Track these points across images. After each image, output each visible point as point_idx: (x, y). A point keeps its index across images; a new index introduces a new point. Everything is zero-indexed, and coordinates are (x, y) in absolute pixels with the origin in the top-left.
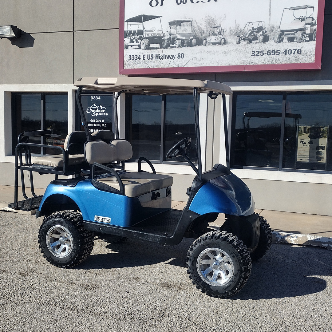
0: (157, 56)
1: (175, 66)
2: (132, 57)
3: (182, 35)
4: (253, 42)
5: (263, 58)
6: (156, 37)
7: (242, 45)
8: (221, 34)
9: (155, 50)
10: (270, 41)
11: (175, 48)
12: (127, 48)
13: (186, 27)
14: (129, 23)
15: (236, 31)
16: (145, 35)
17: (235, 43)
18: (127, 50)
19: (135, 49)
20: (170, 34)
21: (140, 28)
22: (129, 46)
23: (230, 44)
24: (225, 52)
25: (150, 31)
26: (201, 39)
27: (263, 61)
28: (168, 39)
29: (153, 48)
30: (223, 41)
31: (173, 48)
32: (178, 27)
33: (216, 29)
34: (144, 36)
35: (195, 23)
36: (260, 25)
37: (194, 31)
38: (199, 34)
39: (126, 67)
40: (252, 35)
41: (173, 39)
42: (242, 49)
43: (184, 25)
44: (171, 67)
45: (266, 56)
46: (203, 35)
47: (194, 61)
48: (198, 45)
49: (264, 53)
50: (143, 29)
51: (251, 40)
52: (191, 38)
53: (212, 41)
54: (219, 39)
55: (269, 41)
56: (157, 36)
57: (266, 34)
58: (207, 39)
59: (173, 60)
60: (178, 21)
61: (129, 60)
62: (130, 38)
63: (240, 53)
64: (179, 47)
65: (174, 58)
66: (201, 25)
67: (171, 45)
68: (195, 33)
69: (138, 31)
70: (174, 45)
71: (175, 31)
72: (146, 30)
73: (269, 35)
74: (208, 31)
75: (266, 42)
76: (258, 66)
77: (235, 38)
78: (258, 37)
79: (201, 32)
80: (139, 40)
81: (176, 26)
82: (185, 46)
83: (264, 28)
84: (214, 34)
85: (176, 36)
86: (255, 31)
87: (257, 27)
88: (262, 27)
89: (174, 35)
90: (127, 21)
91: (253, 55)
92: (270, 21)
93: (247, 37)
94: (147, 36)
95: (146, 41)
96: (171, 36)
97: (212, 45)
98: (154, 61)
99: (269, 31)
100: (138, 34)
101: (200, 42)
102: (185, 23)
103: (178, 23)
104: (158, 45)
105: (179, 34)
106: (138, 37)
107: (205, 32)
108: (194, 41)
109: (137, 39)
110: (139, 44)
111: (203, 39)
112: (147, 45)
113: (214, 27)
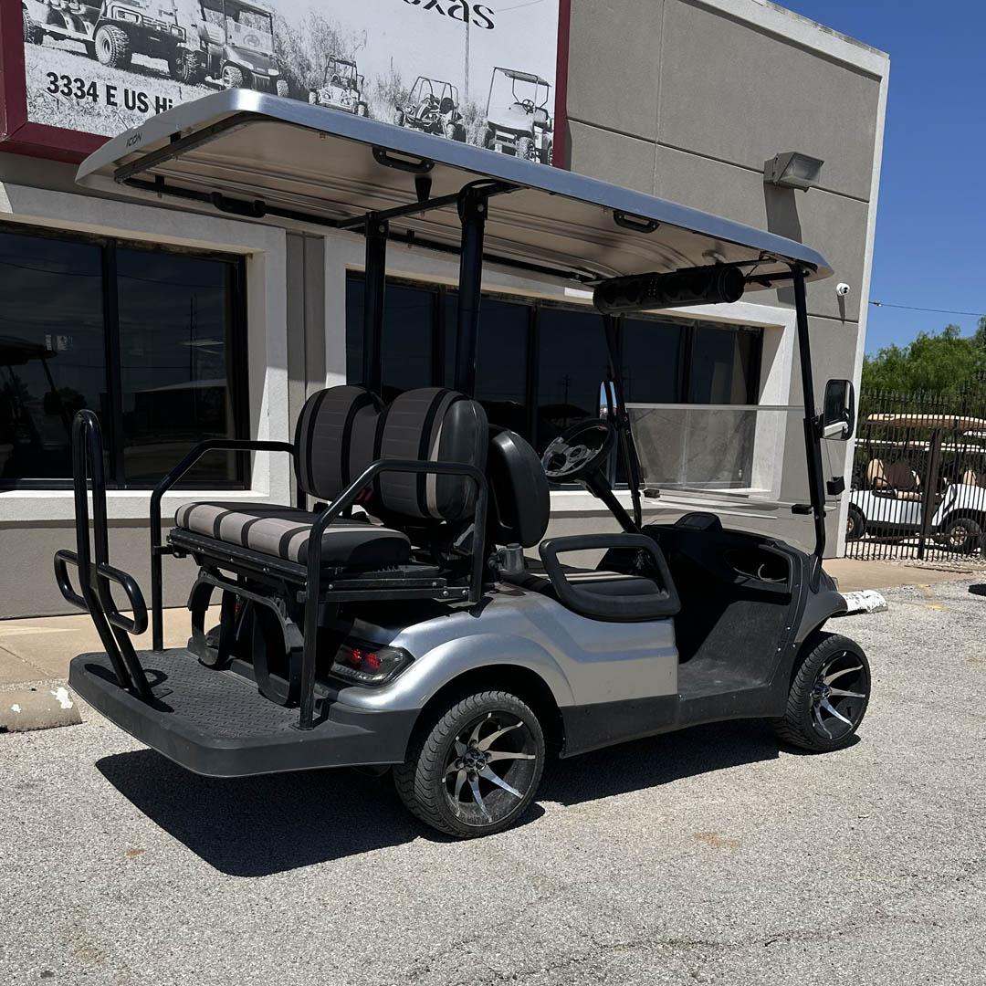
0: (161, 103)
3: (243, 53)
6: (155, 33)
8: (355, 89)
9: (152, 80)
12: (39, 41)
13: (257, 33)
15: (393, 93)
16: (111, 10)
18: (38, 47)
19: (73, 52)
20: (204, 38)
22: (44, 32)
25: (130, 2)
26: (302, 86)
28: (197, 53)
29: (143, 71)
30: (362, 110)
32: (230, 21)
33: (342, 66)
35: (282, 26)
36: (447, 95)
37: (282, 53)
38: (296, 70)
39: (36, 116)
40: (430, 115)
41: (216, 58)
43: (248, 22)
46: (308, 75)
51: (428, 128)
52: (273, 72)
53: (333, 102)
54: (352, 103)
56: (159, 28)
57: (459, 122)
58: (319, 91)
61: (49, 89)
66: (299, 40)
67: (209, 79)
68: (282, 60)
70: (220, 82)
71: (221, 31)
73: (466, 127)
74: (320, 66)
77: (391, 112)
78: (444, 128)
79: (300, 65)
80: (88, 23)
81: (222, 15)
83: (455, 105)
85: (225, 53)
86: (437, 107)
87: (440, 98)
88: (450, 101)
89: (216, 44)
92: (467, 89)
93: (418, 117)
94: (118, 19)
95: (116, 36)
96: (207, 45)
99: (467, 117)
101: (298, 94)
102: (251, 16)
103: (231, 9)
104: (161, 65)
105: (234, 47)
106: (83, 9)
107: (313, 66)
108: (282, 85)
109: (76, 16)
110: (89, 37)
112: (120, 53)
113: (338, 61)
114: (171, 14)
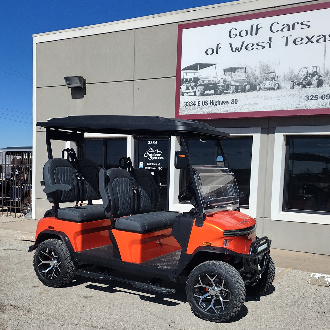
0: (211, 102)
1: (229, 112)
2: (187, 104)
3: (236, 81)
4: (307, 86)
5: (317, 102)
6: (211, 84)
7: (296, 90)
8: (275, 80)
9: (210, 96)
10: (325, 85)
11: (229, 94)
12: (183, 95)
13: (240, 74)
14: (185, 71)
15: (290, 77)
16: (200, 82)
17: (289, 88)
18: (183, 96)
19: (191, 96)
20: (225, 81)
21: (196, 76)
22: (184, 93)
23: (284, 89)
24: (279, 97)
25: (205, 78)
26: (255, 85)
27: (317, 106)
28: (222, 85)
29: (207, 95)
30: (276, 86)
31: (227, 94)
32: (233, 73)
33: (270, 74)
34: (200, 84)
35: (249, 69)
36: (315, 70)
37: (248, 77)
38: (253, 80)
39: (181, 113)
40: (306, 80)
41: (228, 85)
42: (296, 93)
43: (238, 72)
44: (224, 112)
45: (320, 100)
46: (257, 81)
47: (248, 106)
48: (251, 91)
49: (319, 97)
50: (198, 77)
51: (305, 84)
52: (245, 84)
53: (266, 87)
54: (273, 85)
55: (323, 86)
56: (212, 82)
57: (320, 78)
58: (261, 84)
59: (227, 105)
60: (232, 68)
61: (185, 106)
62: (186, 85)
63: (294, 98)
64: (233, 93)
65: (228, 103)
66: (255, 71)
67: (225, 91)
68: (249, 79)
69: (194, 78)
70: (229, 91)
71: (230, 77)
72: (201, 78)
73: (323, 79)
74: (262, 77)
75: (320, 86)
76: (312, 110)
77: (289, 83)
78: (313, 82)
79: (255, 78)
80: (195, 87)
81: (230, 73)
82: (239, 92)
83: (318, 73)
84: (268, 79)
85: (230, 83)
86: (310, 76)
87: (311, 72)
88: (316, 72)
89: (228, 81)
90: (184, 70)
91: (307, 99)
92: (324, 66)
93: (301, 82)
94: (202, 83)
95: (201, 88)
96: (225, 82)
97: (266, 90)
98: (209, 107)
99: (324, 75)
100: (194, 82)
101: (253, 88)
102: (239, 70)
103: (233, 70)
104: (212, 92)
105: (233, 80)
106: (194, 84)
107: (259, 78)
108: (248, 87)
109: (192, 86)
110: (194, 91)
111: (257, 85)
112: (202, 92)
113: (269, 73)
114: (216, 78)
